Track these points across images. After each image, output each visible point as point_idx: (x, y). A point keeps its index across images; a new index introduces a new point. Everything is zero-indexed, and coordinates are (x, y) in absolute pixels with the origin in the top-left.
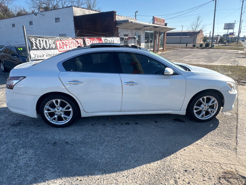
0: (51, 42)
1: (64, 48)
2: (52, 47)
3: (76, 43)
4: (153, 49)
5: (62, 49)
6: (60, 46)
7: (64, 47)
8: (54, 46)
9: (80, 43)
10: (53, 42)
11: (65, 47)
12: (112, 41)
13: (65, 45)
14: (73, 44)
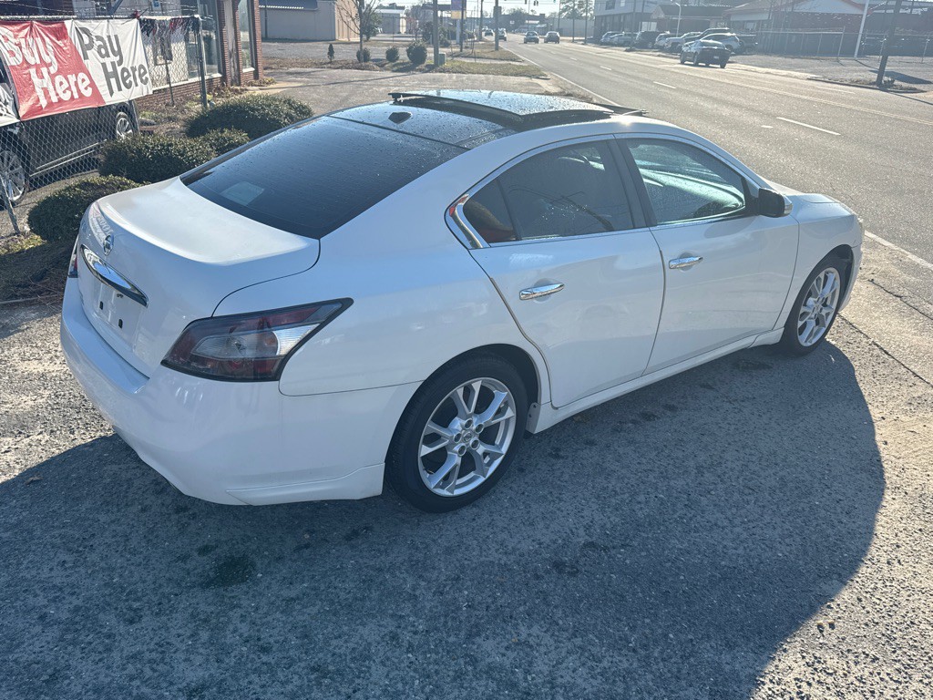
4: (220, 75)
12: (109, 37)
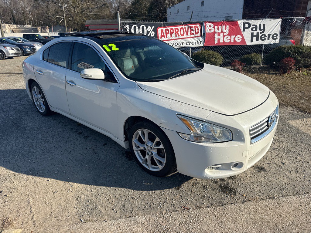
0: (150, 30)
1: (167, 37)
2: (150, 35)
3: (188, 30)
5: (164, 38)
6: (161, 34)
7: (167, 35)
8: (154, 34)
9: (194, 30)
10: (152, 28)
11: (169, 35)
13: (170, 33)
14: (184, 31)
